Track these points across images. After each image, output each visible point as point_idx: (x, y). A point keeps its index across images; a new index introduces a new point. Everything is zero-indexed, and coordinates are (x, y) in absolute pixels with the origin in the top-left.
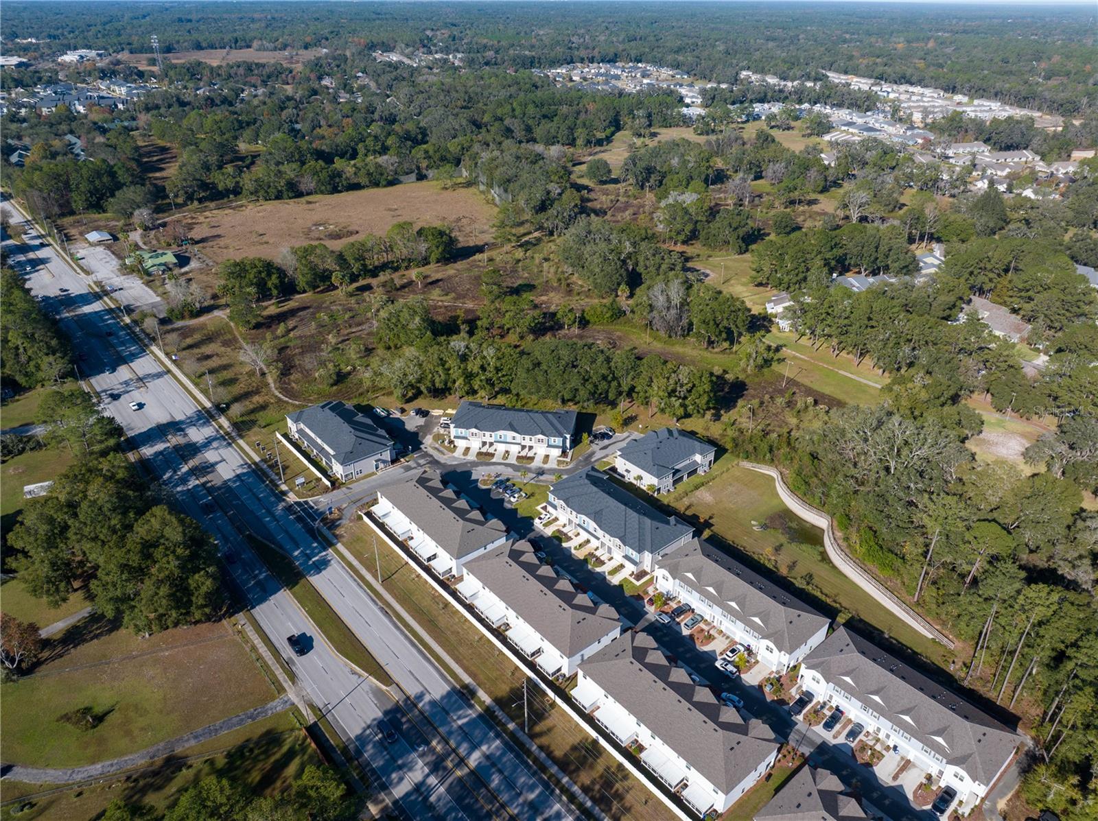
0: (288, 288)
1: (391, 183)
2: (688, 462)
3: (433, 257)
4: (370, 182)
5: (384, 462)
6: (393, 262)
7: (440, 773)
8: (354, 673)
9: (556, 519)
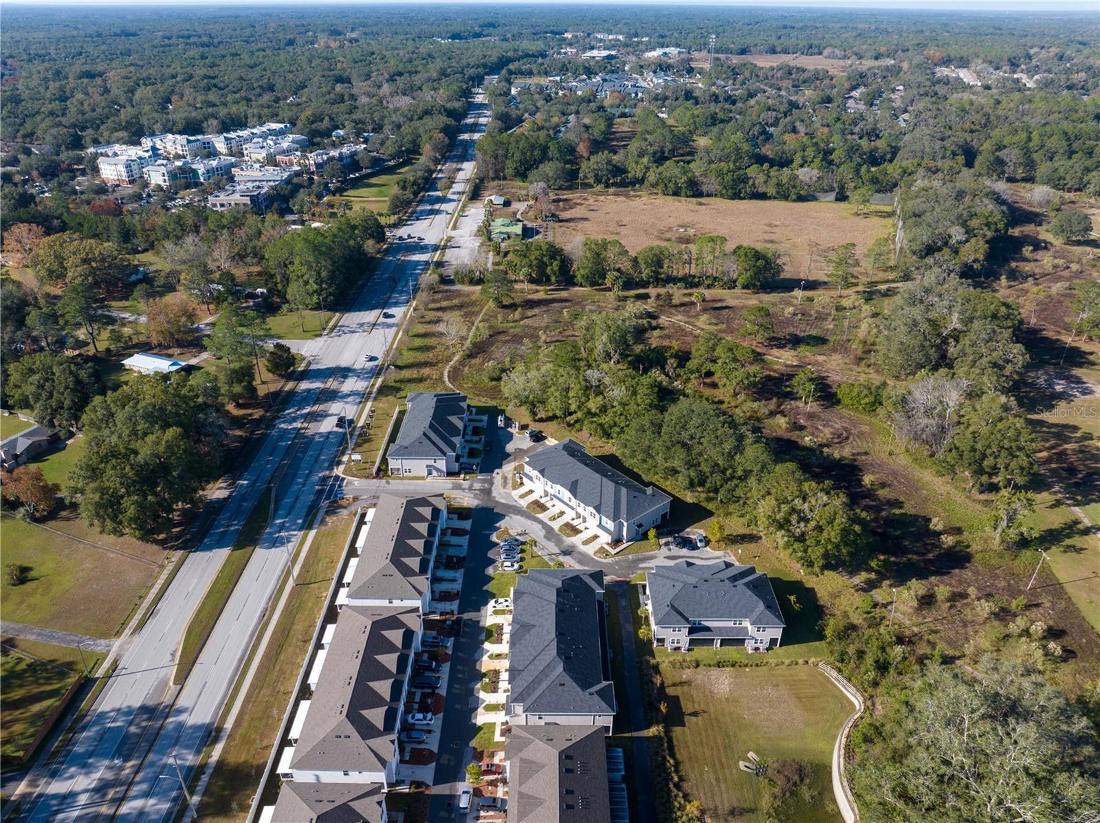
0: (567, 279)
1: (801, 199)
2: (731, 624)
3: (740, 282)
4: (778, 193)
5: (438, 470)
6: (694, 277)
7: (97, 796)
8: (173, 655)
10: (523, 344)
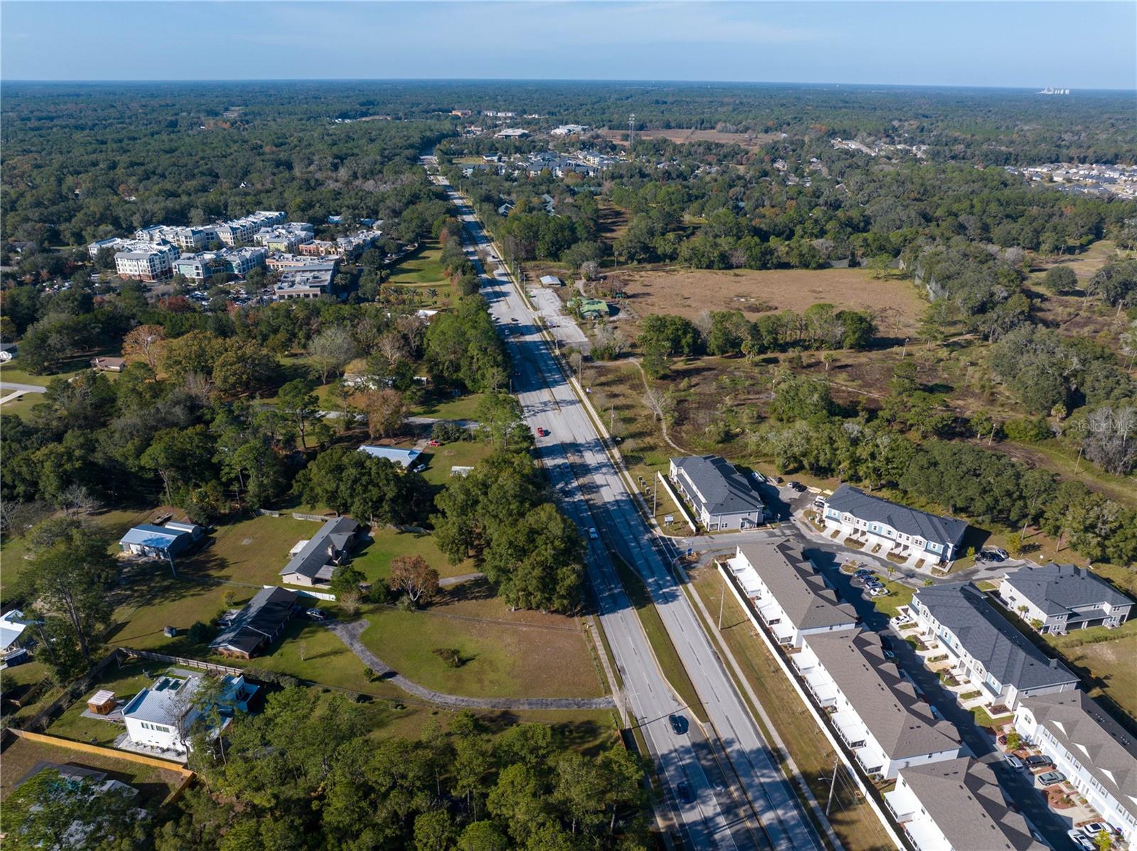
0: (699, 349)
1: (821, 266)
2: (1092, 608)
3: (848, 342)
4: (800, 262)
5: (750, 522)
6: (805, 341)
7: (731, 817)
8: (675, 700)
9: (916, 625)
10: (717, 409)
